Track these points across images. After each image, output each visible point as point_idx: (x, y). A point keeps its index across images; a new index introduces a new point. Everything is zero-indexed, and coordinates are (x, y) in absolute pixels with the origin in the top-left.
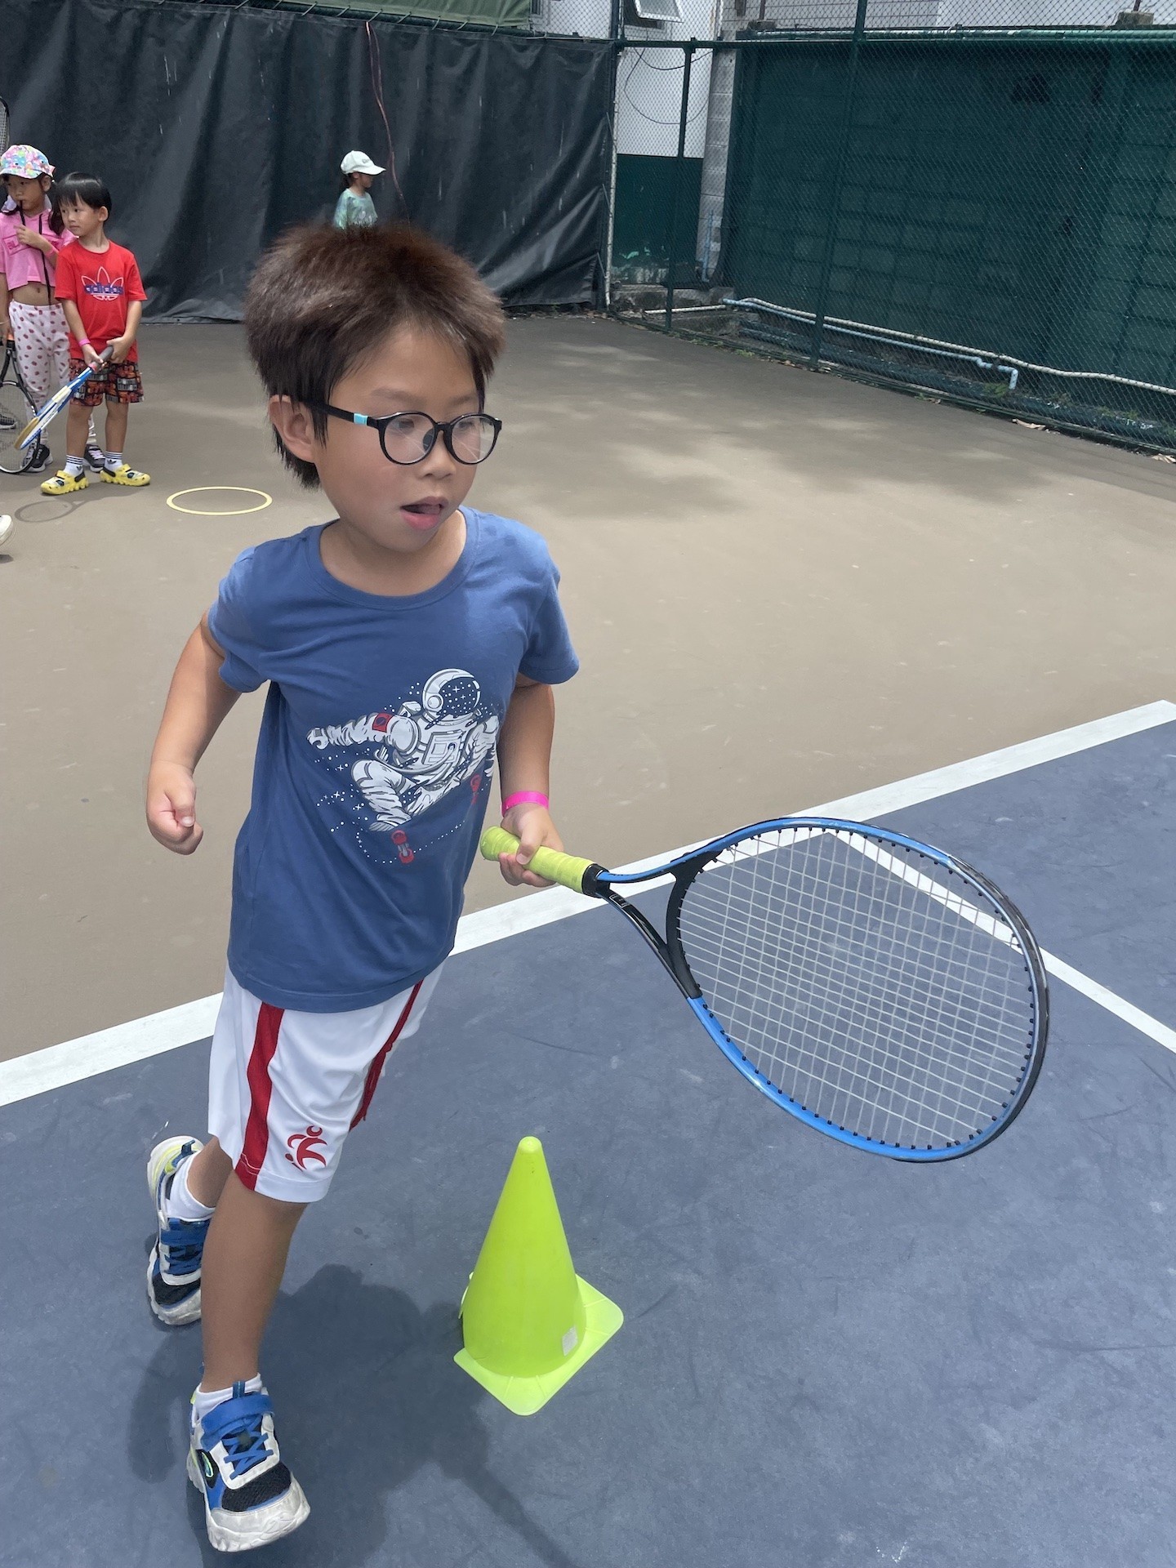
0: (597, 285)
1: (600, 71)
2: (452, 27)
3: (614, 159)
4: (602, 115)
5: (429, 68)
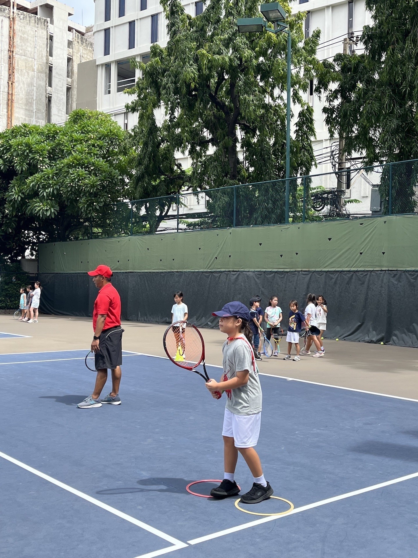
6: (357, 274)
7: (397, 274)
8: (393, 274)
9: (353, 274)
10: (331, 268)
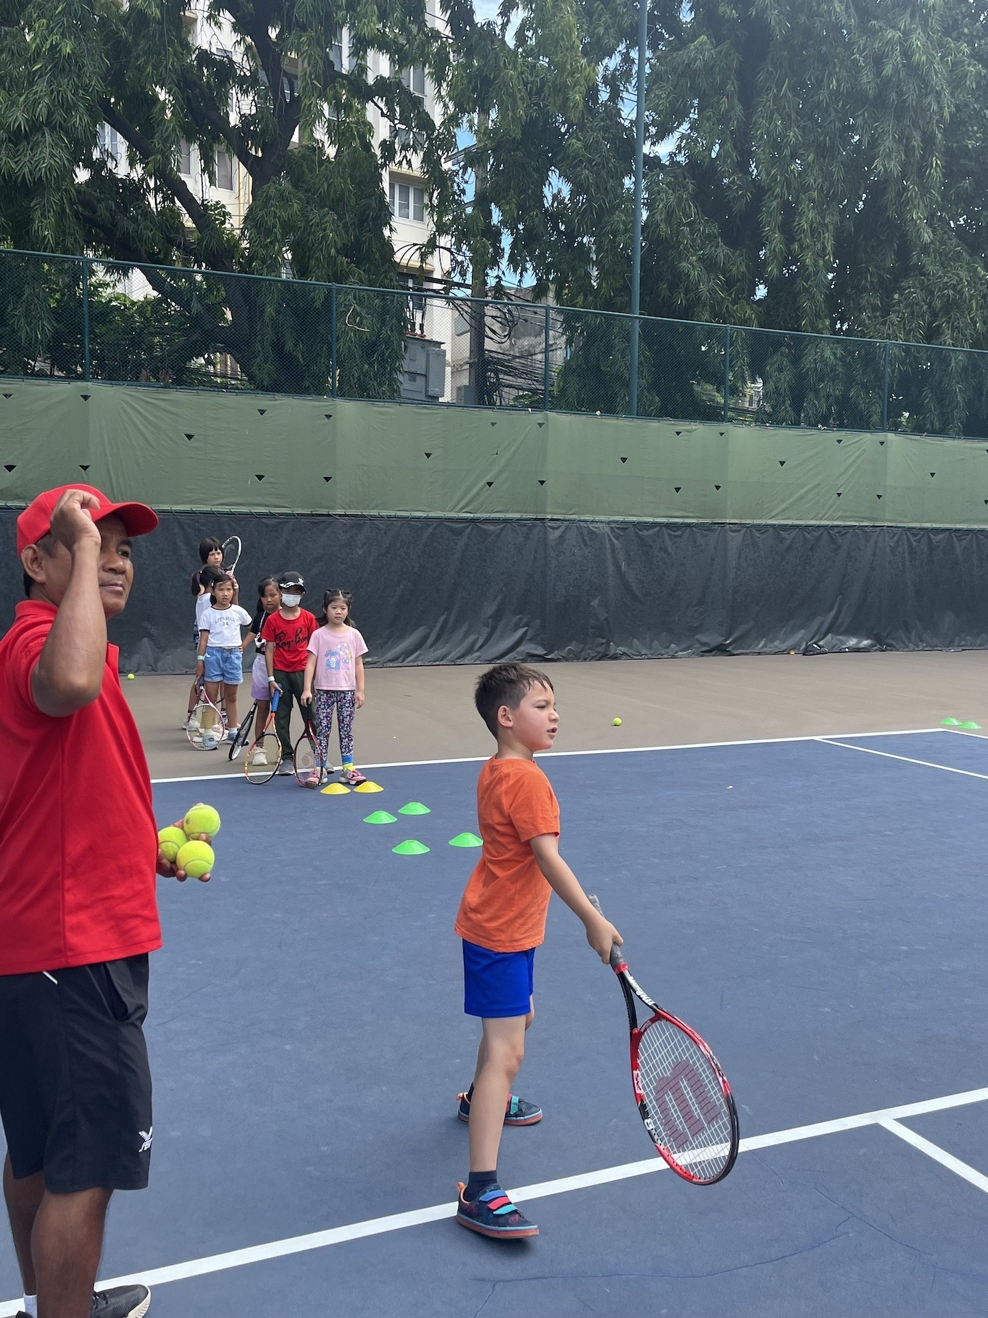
6: (830, 531)
7: (897, 533)
8: (892, 532)
10: (785, 519)
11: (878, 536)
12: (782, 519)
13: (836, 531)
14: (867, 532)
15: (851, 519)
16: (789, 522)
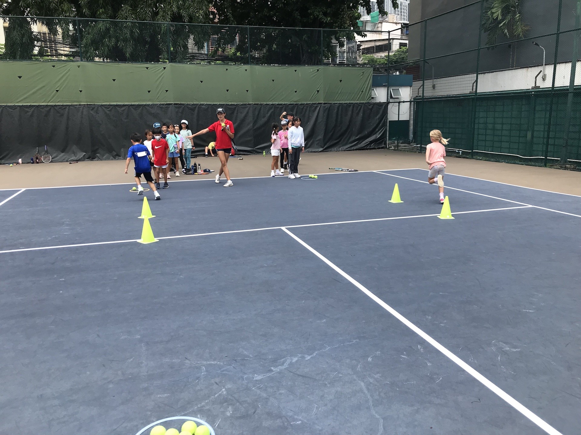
0: (385, 144)
1: (385, 107)
2: (357, 103)
3: (388, 122)
4: (386, 114)
5: (353, 110)
6: (55, 108)
7: (95, 108)
8: (92, 107)
9: (51, 108)
10: (26, 103)
11: (83, 109)
12: (24, 103)
13: (58, 107)
14: (76, 107)
15: (66, 102)
16: (29, 104)
